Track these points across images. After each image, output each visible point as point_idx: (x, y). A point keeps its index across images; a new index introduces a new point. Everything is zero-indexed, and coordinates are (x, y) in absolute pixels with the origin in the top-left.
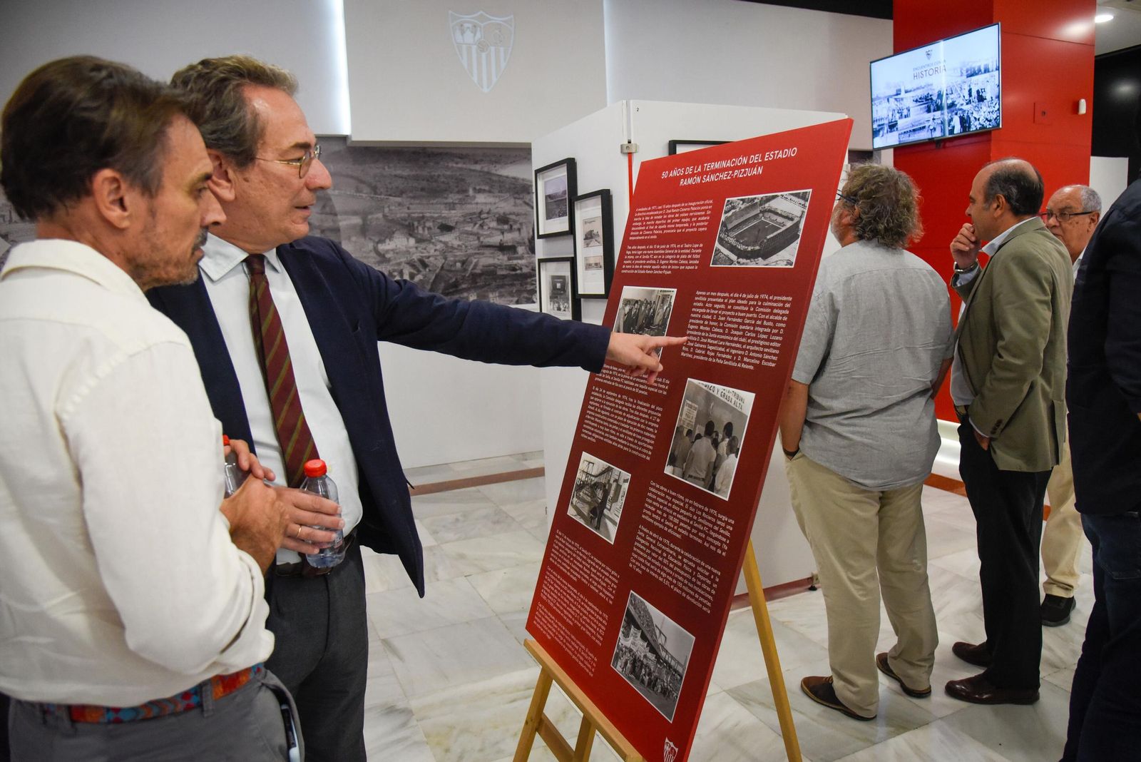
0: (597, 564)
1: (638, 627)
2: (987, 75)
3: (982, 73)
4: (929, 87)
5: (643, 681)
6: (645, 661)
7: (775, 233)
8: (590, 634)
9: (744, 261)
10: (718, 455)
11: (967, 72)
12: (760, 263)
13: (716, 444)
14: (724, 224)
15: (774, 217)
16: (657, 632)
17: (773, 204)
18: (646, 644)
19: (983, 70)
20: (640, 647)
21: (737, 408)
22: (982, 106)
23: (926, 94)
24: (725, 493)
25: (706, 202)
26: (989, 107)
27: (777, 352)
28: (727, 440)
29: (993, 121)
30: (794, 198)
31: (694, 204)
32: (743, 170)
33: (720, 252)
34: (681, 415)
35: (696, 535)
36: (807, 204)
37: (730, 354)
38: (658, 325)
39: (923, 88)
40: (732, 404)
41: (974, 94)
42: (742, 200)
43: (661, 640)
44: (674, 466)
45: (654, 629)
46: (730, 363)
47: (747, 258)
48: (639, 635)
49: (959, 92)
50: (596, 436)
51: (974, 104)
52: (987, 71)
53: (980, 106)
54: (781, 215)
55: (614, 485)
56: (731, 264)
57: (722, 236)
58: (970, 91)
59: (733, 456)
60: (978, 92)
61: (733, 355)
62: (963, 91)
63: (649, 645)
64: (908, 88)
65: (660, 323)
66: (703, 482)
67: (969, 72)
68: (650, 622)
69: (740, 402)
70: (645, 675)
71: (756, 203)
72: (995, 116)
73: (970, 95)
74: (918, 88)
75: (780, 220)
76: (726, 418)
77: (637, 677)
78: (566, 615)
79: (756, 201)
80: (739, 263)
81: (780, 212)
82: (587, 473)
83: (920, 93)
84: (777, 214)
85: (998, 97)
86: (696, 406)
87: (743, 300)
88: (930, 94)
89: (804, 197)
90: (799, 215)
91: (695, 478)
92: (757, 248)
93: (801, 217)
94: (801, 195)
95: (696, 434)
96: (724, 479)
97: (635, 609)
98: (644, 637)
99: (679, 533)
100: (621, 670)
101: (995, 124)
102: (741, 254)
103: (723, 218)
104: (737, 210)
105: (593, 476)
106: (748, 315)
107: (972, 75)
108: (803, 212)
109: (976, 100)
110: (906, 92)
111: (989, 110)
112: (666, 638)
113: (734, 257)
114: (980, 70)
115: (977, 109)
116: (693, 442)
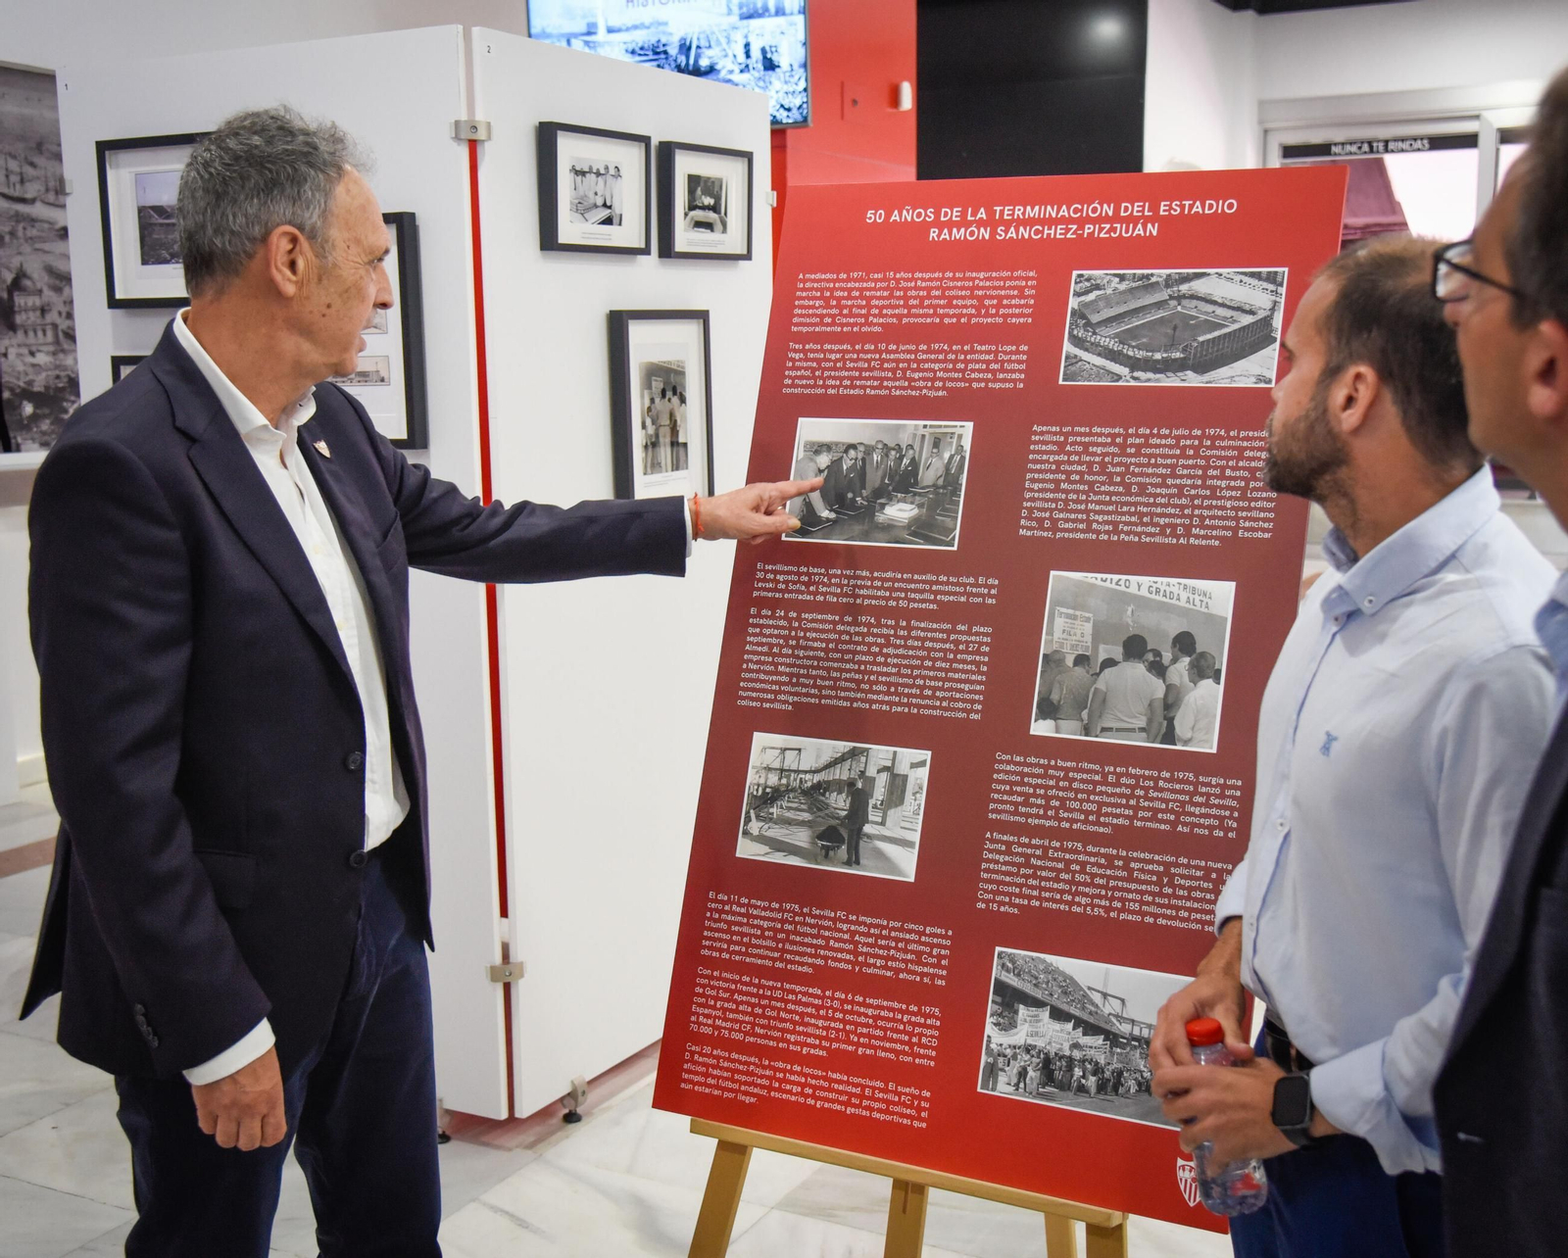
0: (871, 926)
1: (1038, 1003)
2: (780, 20)
3: (770, 16)
4: (661, 28)
5: (1082, 1089)
6: (1077, 1054)
7: (1216, 334)
8: (892, 1056)
9: (1150, 375)
10: (1169, 688)
11: (741, 8)
12: (1192, 380)
13: (1158, 669)
14: (1078, 314)
15: (1210, 308)
16: (1097, 998)
17: (1199, 287)
18: (1070, 1026)
19: (773, 10)
20: (1056, 1036)
21: (1198, 608)
22: (773, 80)
23: (653, 40)
24: (1209, 742)
25: (1016, 274)
26: (786, 82)
27: (1272, 515)
28: (1187, 660)
29: (795, 111)
30: (1246, 279)
31: (982, 275)
32: (1108, 226)
33: (1081, 360)
34: (1050, 633)
35: (1153, 819)
36: (1283, 290)
37: (1156, 525)
38: (935, 485)
39: (648, 28)
40: (1183, 603)
41: (756, 54)
42: (1115, 275)
43: (1110, 1007)
44: (1055, 719)
45: (1085, 996)
46: (1158, 539)
47: (1156, 371)
48: (1045, 1014)
49: (725, 46)
50: (791, 699)
51: (756, 74)
52: (780, 12)
53: (767, 78)
54: (1223, 305)
55: (882, 780)
56: (1117, 381)
57: (1081, 334)
58: (747, 45)
59: (1208, 683)
60: (764, 51)
61: (1163, 528)
62: (733, 45)
63: (1079, 1023)
64: (615, 23)
65: (941, 482)
66: (1144, 735)
67: (745, 10)
68: (1069, 986)
69: (1201, 598)
70: (1084, 1077)
71: (1157, 283)
72: (798, 102)
73: (748, 56)
74: (636, 27)
75: (1220, 311)
76: (1174, 627)
77: (1064, 1086)
78: (796, 1043)
79: (1154, 279)
80: (1135, 379)
81: (1220, 301)
82: (782, 770)
83: (641, 38)
84: (1214, 303)
85: (805, 66)
86: (1087, 615)
87: (1164, 440)
88: (664, 41)
89: (1272, 278)
90: (1269, 305)
91: (1118, 730)
92: (1178, 355)
93: (1273, 309)
94: (1264, 276)
95: (1100, 660)
96: (1196, 721)
97: (1019, 975)
98: (1058, 1015)
99: (1105, 825)
100: (1011, 1089)
101: (799, 118)
102: (1134, 365)
103: (1073, 303)
104: (1109, 291)
105: (806, 772)
106: (1182, 462)
107: (750, 17)
108: (1275, 302)
109: (760, 66)
110: (610, 31)
111: (786, 88)
112: (1123, 1001)
113: (1123, 371)
114: (766, 9)
115: (761, 84)
116: (1098, 674)
